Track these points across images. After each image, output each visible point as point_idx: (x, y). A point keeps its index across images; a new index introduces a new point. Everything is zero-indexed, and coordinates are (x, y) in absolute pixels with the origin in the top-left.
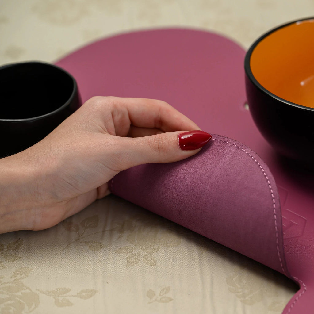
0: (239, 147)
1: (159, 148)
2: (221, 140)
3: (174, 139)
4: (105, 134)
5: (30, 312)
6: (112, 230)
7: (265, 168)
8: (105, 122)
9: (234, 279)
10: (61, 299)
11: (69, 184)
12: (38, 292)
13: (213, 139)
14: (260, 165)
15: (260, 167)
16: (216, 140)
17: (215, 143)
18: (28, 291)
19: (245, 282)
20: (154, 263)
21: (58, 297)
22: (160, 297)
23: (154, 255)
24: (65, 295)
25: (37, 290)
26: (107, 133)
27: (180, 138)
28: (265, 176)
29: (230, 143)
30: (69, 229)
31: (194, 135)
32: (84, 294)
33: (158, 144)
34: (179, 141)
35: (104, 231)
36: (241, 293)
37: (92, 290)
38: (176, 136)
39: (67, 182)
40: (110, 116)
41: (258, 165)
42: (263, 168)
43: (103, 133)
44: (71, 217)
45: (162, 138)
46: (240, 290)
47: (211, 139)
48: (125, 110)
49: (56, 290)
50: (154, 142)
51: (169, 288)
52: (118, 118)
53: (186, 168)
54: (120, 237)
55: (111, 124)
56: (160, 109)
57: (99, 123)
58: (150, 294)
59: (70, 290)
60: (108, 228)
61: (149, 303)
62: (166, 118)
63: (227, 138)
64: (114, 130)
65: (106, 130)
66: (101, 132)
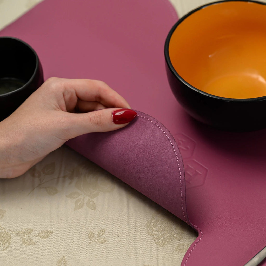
0: (157, 124)
1: (97, 124)
2: (144, 117)
3: (109, 116)
4: (58, 110)
5: (4, 250)
6: (64, 177)
7: (175, 146)
8: (58, 101)
9: (152, 224)
10: (26, 238)
11: (31, 152)
12: (10, 232)
13: (138, 116)
14: (171, 142)
15: (171, 144)
16: (140, 116)
17: (140, 119)
18: (3, 231)
19: (159, 225)
20: (94, 208)
21: (25, 236)
22: (97, 238)
23: (95, 200)
24: (29, 235)
25: (9, 230)
26: (59, 110)
27: (114, 114)
28: (175, 152)
29: (150, 120)
30: (33, 176)
31: (125, 112)
32: (43, 234)
33: (97, 120)
34: (112, 117)
35: (59, 178)
36: (156, 236)
37: (49, 231)
38: (111, 114)
39: (30, 151)
40: (62, 96)
41: (170, 142)
42: (173, 145)
43: (57, 110)
44: (35, 166)
45: (100, 116)
46: (155, 233)
47: (136, 116)
48: (73, 90)
49: (23, 231)
50: (94, 118)
51: (105, 230)
52: (67, 97)
53: (118, 137)
54: (70, 183)
55: (63, 102)
56: (99, 89)
57: (53, 102)
58: (91, 236)
59: (33, 231)
60: (62, 175)
61: (90, 243)
62: (104, 96)
63: (148, 116)
64: (65, 106)
65: (59, 107)
66: (55, 110)
